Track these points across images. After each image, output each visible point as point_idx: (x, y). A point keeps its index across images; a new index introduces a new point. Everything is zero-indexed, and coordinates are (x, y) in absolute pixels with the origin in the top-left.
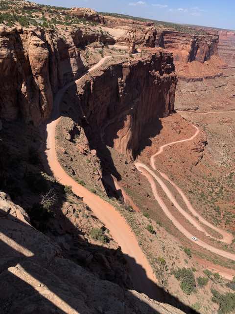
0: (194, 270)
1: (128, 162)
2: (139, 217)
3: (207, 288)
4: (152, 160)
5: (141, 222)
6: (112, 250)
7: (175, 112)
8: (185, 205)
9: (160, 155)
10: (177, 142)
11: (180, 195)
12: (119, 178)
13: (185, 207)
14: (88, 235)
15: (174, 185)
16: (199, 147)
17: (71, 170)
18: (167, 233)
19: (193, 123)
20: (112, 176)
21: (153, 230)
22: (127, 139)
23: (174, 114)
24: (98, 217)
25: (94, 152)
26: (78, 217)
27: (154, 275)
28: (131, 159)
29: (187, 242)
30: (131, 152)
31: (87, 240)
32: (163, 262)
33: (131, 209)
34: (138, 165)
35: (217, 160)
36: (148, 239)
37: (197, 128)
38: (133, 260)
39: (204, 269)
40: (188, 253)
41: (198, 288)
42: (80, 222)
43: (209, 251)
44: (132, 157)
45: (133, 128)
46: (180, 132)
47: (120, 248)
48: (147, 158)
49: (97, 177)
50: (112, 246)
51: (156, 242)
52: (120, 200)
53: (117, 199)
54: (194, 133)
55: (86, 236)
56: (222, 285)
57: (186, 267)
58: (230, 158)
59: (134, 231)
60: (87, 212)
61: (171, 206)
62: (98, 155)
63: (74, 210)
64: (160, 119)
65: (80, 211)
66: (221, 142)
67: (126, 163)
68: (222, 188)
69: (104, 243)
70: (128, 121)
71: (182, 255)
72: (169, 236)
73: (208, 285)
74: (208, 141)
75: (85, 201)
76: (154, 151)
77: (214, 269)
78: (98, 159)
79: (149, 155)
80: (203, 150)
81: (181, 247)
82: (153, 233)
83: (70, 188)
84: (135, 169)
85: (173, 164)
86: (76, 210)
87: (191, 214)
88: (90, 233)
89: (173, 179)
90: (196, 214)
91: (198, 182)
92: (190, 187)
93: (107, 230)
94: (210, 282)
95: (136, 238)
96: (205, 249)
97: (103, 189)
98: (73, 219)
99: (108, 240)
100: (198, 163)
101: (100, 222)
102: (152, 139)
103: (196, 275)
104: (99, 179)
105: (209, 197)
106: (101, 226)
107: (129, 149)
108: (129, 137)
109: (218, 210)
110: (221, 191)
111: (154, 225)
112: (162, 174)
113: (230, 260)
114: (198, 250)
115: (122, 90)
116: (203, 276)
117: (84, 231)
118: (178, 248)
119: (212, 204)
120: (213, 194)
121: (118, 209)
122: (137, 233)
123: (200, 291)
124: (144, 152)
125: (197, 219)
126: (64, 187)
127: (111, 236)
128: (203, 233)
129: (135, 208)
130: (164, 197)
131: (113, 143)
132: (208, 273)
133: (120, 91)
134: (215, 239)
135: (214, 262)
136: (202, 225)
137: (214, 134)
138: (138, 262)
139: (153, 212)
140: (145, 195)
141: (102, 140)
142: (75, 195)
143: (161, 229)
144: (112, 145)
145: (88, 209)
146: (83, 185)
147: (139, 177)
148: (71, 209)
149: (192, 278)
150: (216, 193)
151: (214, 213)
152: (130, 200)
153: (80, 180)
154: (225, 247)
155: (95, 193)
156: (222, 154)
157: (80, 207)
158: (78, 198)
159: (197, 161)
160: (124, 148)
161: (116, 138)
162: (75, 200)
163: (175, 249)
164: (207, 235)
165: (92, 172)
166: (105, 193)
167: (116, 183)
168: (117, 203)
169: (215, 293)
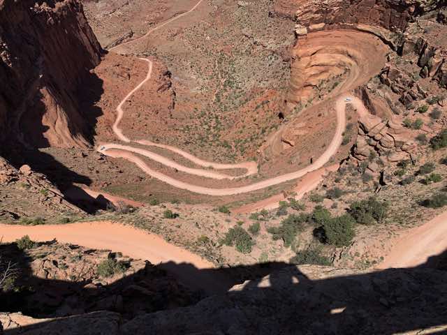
0: (240, 224)
1: (86, 152)
2: (147, 211)
3: (263, 231)
4: (118, 132)
5: (153, 215)
6: (140, 271)
7: (107, 52)
8: (190, 161)
9: (122, 119)
10: (133, 91)
11: (177, 154)
12: (88, 182)
13: (191, 165)
14: (96, 278)
15: (163, 146)
16: (163, 83)
17: (8, 214)
18: (190, 206)
19: (138, 56)
20: (77, 185)
21: (173, 213)
22: (63, 123)
23: (107, 56)
24: (94, 248)
25: (26, 169)
26: (67, 267)
27: (205, 260)
28: (87, 146)
29: (215, 200)
30: (81, 137)
31: (100, 284)
32: (206, 240)
33: (131, 209)
34: (103, 148)
35: (192, 88)
36: (174, 228)
37: (147, 60)
38: (171, 263)
39: (248, 216)
40: (224, 210)
41: (254, 238)
42: (74, 270)
43: (242, 193)
44: (87, 143)
45: (62, 102)
46: (129, 75)
47: (148, 263)
48: (108, 133)
49: (57, 200)
50: (137, 267)
51: (184, 225)
52: (109, 208)
53: (105, 209)
54: (148, 69)
55: (95, 282)
56: (273, 219)
57: (231, 227)
58: (205, 77)
59: (152, 231)
60: (74, 253)
61: (175, 174)
62: (34, 169)
63: (55, 263)
64: (91, 71)
65: (64, 258)
66: (184, 63)
67: (84, 156)
68: (217, 118)
69: (124, 271)
70: (48, 96)
71: (221, 217)
72: (195, 207)
73: (262, 229)
74: (170, 69)
75: (61, 241)
76: (111, 118)
77: (257, 208)
78: (41, 175)
79: (109, 126)
80: (171, 83)
81: (214, 210)
82: (175, 217)
83: (25, 239)
84: (103, 157)
85: (147, 121)
86: (58, 260)
87: (203, 168)
88: (98, 274)
89: (157, 140)
90: (207, 164)
91: (187, 127)
92: (183, 137)
93: (117, 255)
94: (262, 224)
95: (160, 237)
96: (238, 194)
97: (76, 209)
98: (61, 275)
99: (126, 265)
100: (174, 103)
101: (102, 251)
102: (99, 104)
103: (245, 227)
104: (61, 200)
105: (209, 136)
106: (106, 255)
107: (75, 135)
108: (64, 118)
109: (226, 145)
110: (218, 123)
111: (171, 207)
112: (140, 142)
113: (265, 189)
114: (231, 200)
115: (5, 55)
116: (251, 223)
117: (88, 277)
118: (212, 214)
119: (217, 142)
120: (212, 130)
121: (114, 220)
122: (157, 231)
123: (258, 239)
124: (100, 127)
125: (211, 168)
126: (14, 244)
127: (128, 257)
128: (226, 179)
129: (135, 204)
130: (160, 167)
131: (46, 140)
132: (254, 216)
133: (4, 59)
134: (241, 177)
135: (254, 201)
136: (220, 171)
137: (171, 57)
138: (178, 261)
139: (158, 194)
140: (137, 181)
141: (26, 145)
142: (40, 244)
143: (181, 206)
144: (46, 144)
145: (73, 247)
146: (44, 224)
147: (114, 163)
148: (48, 265)
149: (243, 233)
150: (214, 128)
151: (224, 150)
152: (123, 199)
153: (33, 219)
154: (255, 179)
155: (68, 221)
156: (194, 77)
157: (61, 253)
158: (48, 243)
159: (172, 101)
160: (66, 138)
161: (45, 131)
162: (45, 249)
163: (208, 217)
164: (231, 178)
165: (43, 197)
166: (83, 212)
167: (89, 191)
168: (108, 214)
169: (271, 231)
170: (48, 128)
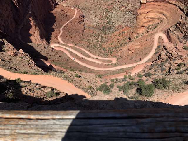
0: (106, 83)
1: (46, 47)
2: (68, 73)
3: (115, 87)
4: (60, 39)
5: (71, 75)
6: (63, 97)
7: (58, 4)
8: (88, 55)
9: (62, 34)
10: (68, 22)
11: (83, 51)
12: (46, 59)
13: (88, 56)
14: (46, 98)
15: (78, 47)
16: (81, 20)
17: (13, 69)
18: (86, 73)
19: (71, 7)
20: (41, 59)
21: (79, 75)
22: (38, 33)
23: (58, 6)
24: (46, 86)
25: (21, 51)
26: (34, 92)
27: (90, 96)
28: (47, 44)
29: (97, 72)
30: (44, 40)
31: (47, 100)
32: (91, 88)
33: (62, 72)
34: (53, 46)
35: (93, 23)
36: (78, 82)
37: (75, 9)
38: (77, 95)
39: (110, 80)
40: (100, 77)
41: (111, 89)
42: (37, 93)
43: (109, 71)
44: (47, 43)
45: (38, 25)
46: (66, 15)
47: (67, 94)
48: (55, 39)
49: (32, 65)
50: (62, 95)
51: (83, 81)
52: (53, 70)
53: (51, 71)
54: (75, 13)
55: (45, 99)
56: (120, 82)
57: (102, 84)
58: (99, 19)
59: (70, 82)
60: (37, 87)
61: (82, 59)
62: (25, 51)
63: (30, 90)
64: (51, 12)
65: (33, 88)
66: (91, 12)
67: (45, 48)
68: (102, 37)
69: (57, 96)
70: (32, 21)
71: (98, 79)
72: (88, 74)
73: (115, 86)
74: (84, 14)
75: (33, 81)
76: (57, 33)
77: (114, 77)
78: (27, 54)
79: (56, 37)
80: (84, 20)
81: (96, 76)
82: (79, 77)
83: (19, 79)
84: (53, 49)
85: (72, 36)
86: (31, 89)
87: (93, 58)
88: (46, 96)
89: (76, 44)
90: (95, 57)
91: (89, 40)
92: (86, 44)
93: (55, 89)
94: (115, 84)
95: (72, 84)
96: (107, 71)
97: (40, 69)
98: (32, 94)
99: (58, 94)
100: (84, 29)
101: (49, 87)
102: (53, 27)
103: (108, 84)
104: (34, 65)
105: (98, 45)
106: (50, 89)
107: (42, 39)
108: (38, 31)
109: (104, 49)
110: (102, 39)
111: (78, 73)
112: (69, 45)
113: (119, 69)
114: (104, 73)
115: (16, 2)
116: (111, 83)
117: (42, 97)
118: (95, 77)
119: (101, 48)
120: (99, 42)
121: (55, 75)
122: (72, 82)
123: (113, 90)
124: (53, 37)
125: (97, 59)
126: (15, 81)
127: (59, 91)
128: (103, 64)
129: (64, 70)
130: (76, 56)
131: (31, 40)
132: (112, 81)
133: (15, 4)
134: (109, 64)
135: (113, 74)
136: (101, 60)
137: (85, 9)
138: (79, 94)
139: (74, 67)
140: (66, 61)
141: (22, 41)
142: (25, 82)
143: (82, 73)
145: (37, 84)
146: (26, 74)
147: (57, 52)
148: (27, 90)
149: (107, 87)
150: (100, 41)
151: (103, 51)
152: (59, 67)
153: (23, 71)
154: (115, 65)
155: (36, 74)
156: (94, 18)
157: (32, 86)
158: (28, 82)
159: (83, 28)
160: (39, 40)
162: (27, 84)
163: (93, 79)
164: (105, 64)
165: (27, 63)
166: (43, 71)
167: (46, 62)
168: (52, 73)
169: (119, 87)
170: (32, 35)
